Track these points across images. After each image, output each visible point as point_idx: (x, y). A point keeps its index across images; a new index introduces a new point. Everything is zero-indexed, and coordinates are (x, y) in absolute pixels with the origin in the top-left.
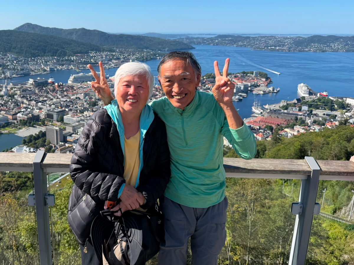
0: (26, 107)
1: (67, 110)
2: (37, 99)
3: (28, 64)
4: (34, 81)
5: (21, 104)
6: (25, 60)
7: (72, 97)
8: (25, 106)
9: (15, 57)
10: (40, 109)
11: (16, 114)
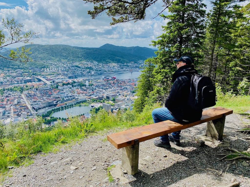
0: (97, 92)
1: (118, 95)
2: (103, 88)
3: (104, 68)
4: (104, 78)
5: (95, 90)
6: (102, 65)
9: (98, 63)
10: (104, 93)
11: (91, 95)
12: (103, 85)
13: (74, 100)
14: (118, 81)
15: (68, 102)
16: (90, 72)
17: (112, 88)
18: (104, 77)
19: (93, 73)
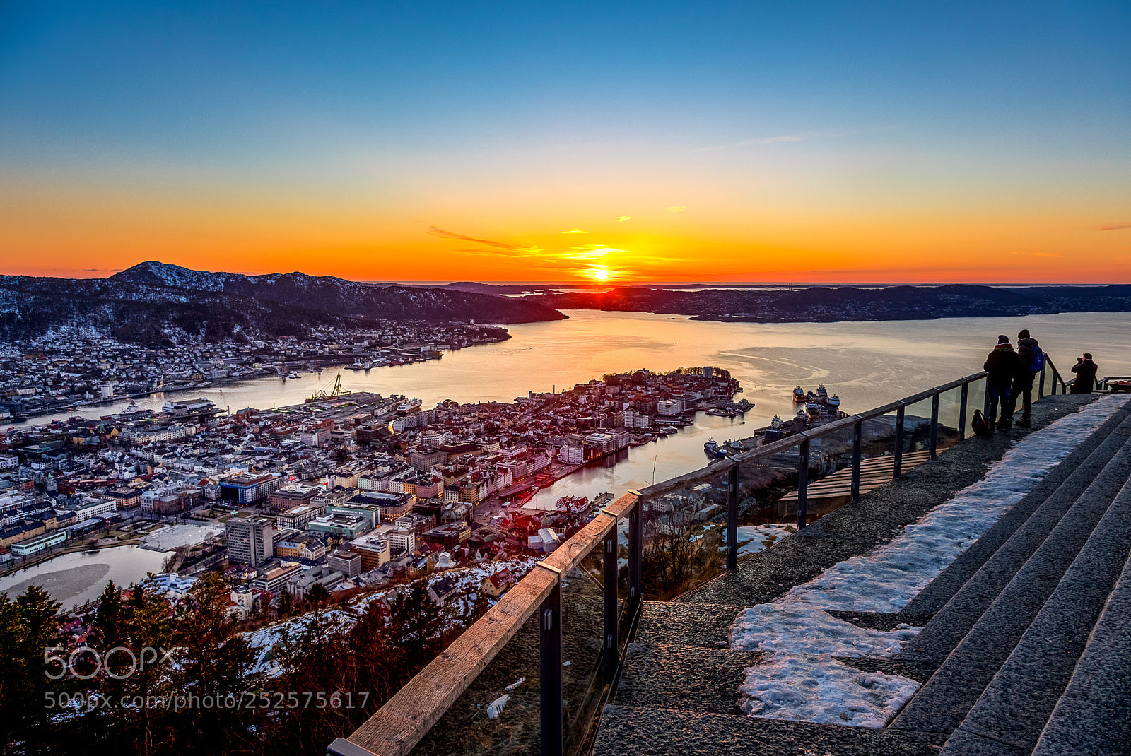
0: (165, 475)
1: (275, 475)
2: (190, 453)
3: (158, 365)
4: (176, 408)
5: (149, 469)
7: (285, 443)
8: (158, 470)
10: (202, 476)
11: (138, 491)
12: (186, 439)
13: (51, 523)
14: (254, 417)
15: (21, 536)
16: (89, 389)
17: (236, 448)
18: (175, 405)
19: (107, 391)
